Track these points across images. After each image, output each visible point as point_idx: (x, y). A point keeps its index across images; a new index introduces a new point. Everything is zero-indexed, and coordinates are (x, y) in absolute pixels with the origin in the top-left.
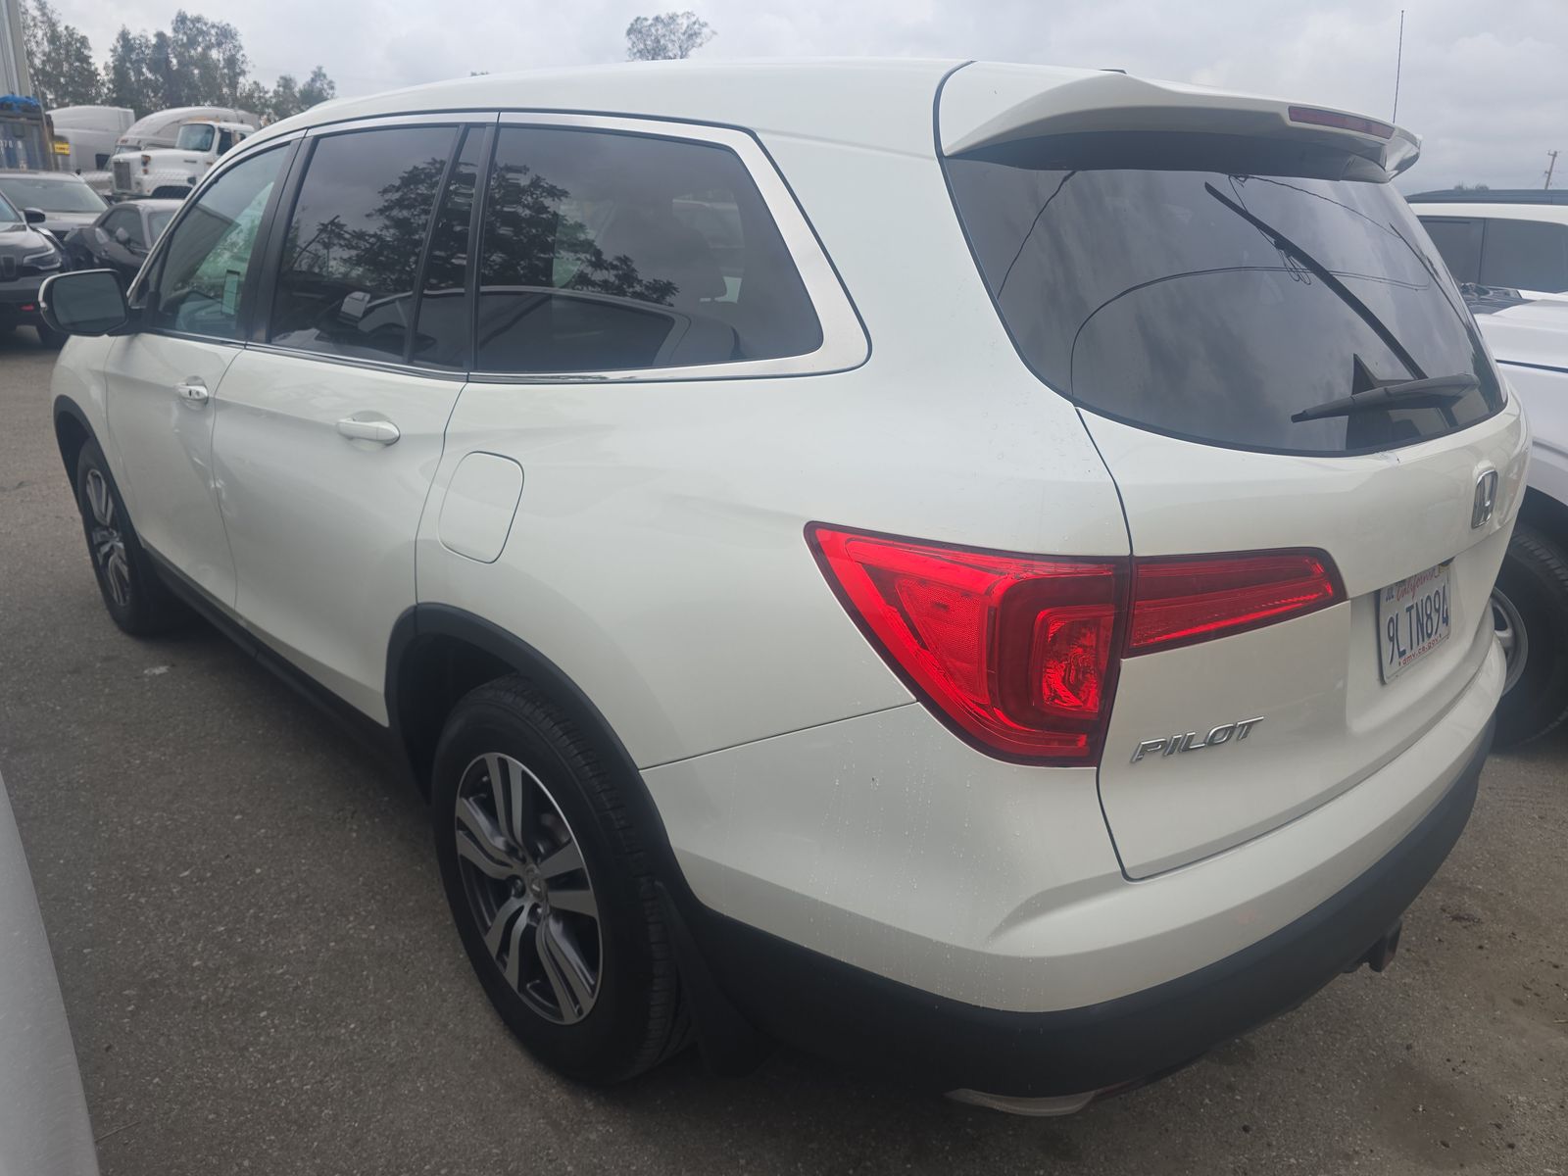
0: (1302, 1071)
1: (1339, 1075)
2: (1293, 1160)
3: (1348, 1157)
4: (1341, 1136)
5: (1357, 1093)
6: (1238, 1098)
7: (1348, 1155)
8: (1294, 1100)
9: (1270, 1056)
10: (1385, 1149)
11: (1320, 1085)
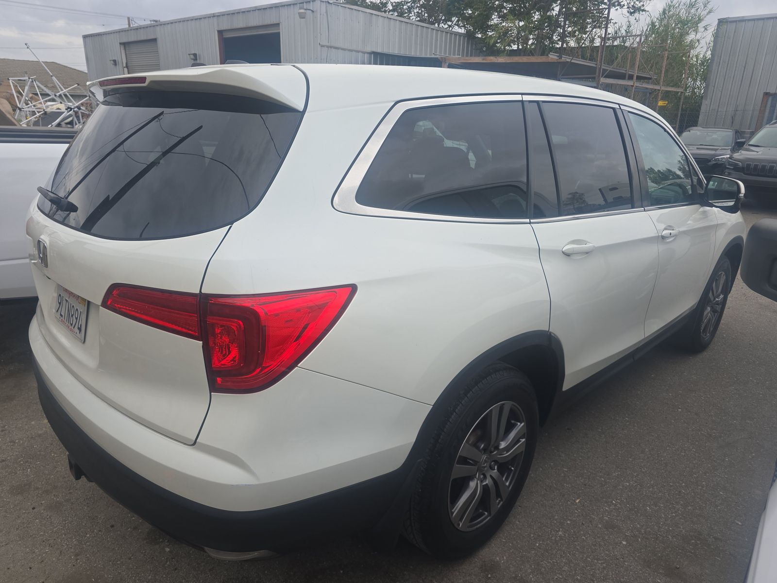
0: (130, 559)
1: (119, 573)
2: (88, 535)
3: (77, 555)
4: (88, 557)
5: (106, 576)
6: (129, 529)
7: (78, 556)
8: (116, 549)
9: (146, 550)
10: (71, 572)
11: (119, 562)
